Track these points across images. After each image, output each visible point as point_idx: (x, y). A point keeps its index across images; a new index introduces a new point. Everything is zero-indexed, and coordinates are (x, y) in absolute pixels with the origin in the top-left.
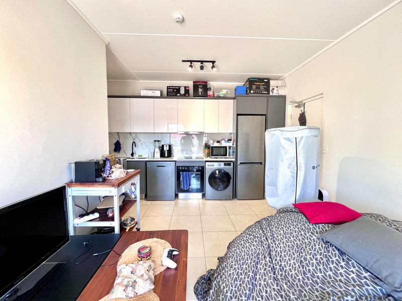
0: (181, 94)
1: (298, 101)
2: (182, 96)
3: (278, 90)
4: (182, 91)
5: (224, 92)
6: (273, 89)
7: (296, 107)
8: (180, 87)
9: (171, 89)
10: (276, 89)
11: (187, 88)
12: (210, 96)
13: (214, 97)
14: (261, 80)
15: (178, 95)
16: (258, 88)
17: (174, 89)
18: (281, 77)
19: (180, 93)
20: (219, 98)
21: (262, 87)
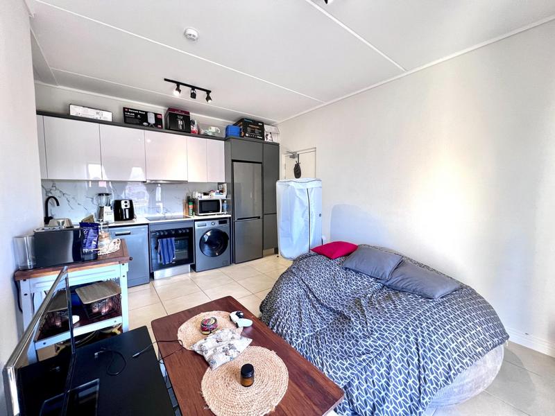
0: (149, 124)
1: (292, 151)
2: (152, 126)
3: (271, 137)
4: (152, 120)
5: (213, 129)
6: (267, 135)
7: (291, 157)
8: (146, 112)
9: (131, 113)
10: (269, 135)
11: (159, 116)
12: (194, 132)
13: (199, 135)
14: (255, 122)
15: (145, 124)
16: (253, 131)
17: (136, 114)
18: (274, 122)
19: (147, 122)
20: (206, 136)
21: (257, 131)
